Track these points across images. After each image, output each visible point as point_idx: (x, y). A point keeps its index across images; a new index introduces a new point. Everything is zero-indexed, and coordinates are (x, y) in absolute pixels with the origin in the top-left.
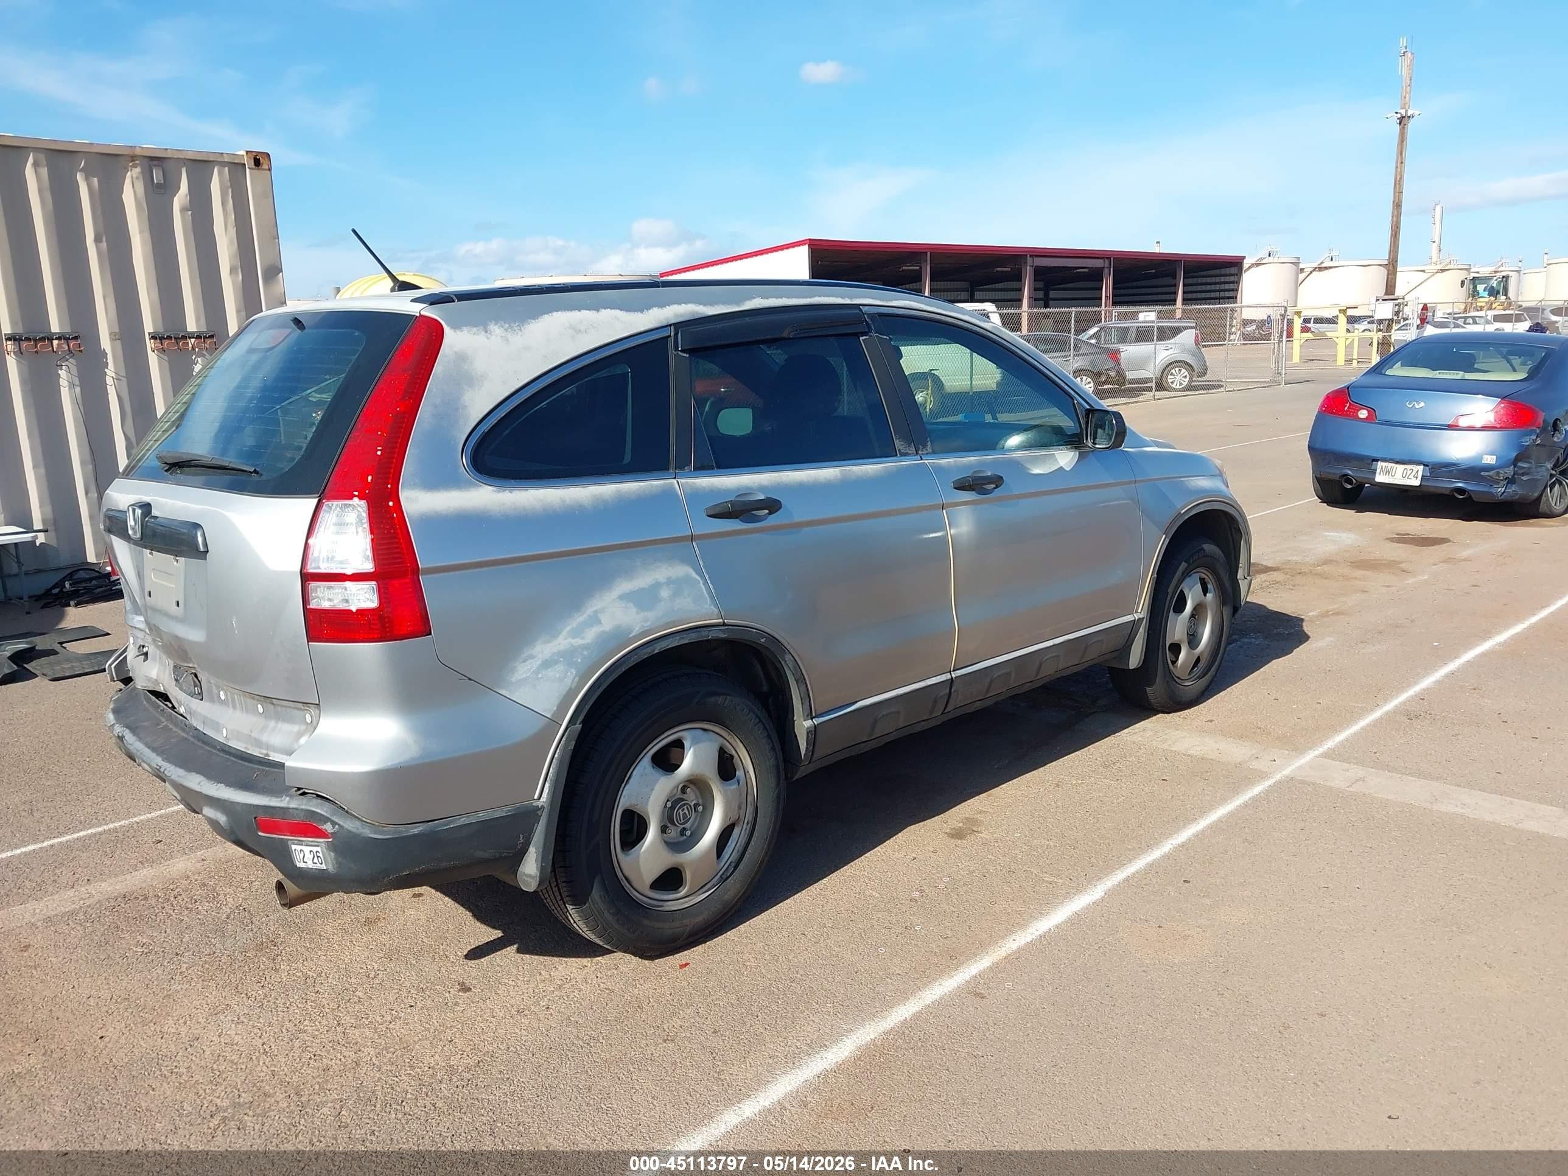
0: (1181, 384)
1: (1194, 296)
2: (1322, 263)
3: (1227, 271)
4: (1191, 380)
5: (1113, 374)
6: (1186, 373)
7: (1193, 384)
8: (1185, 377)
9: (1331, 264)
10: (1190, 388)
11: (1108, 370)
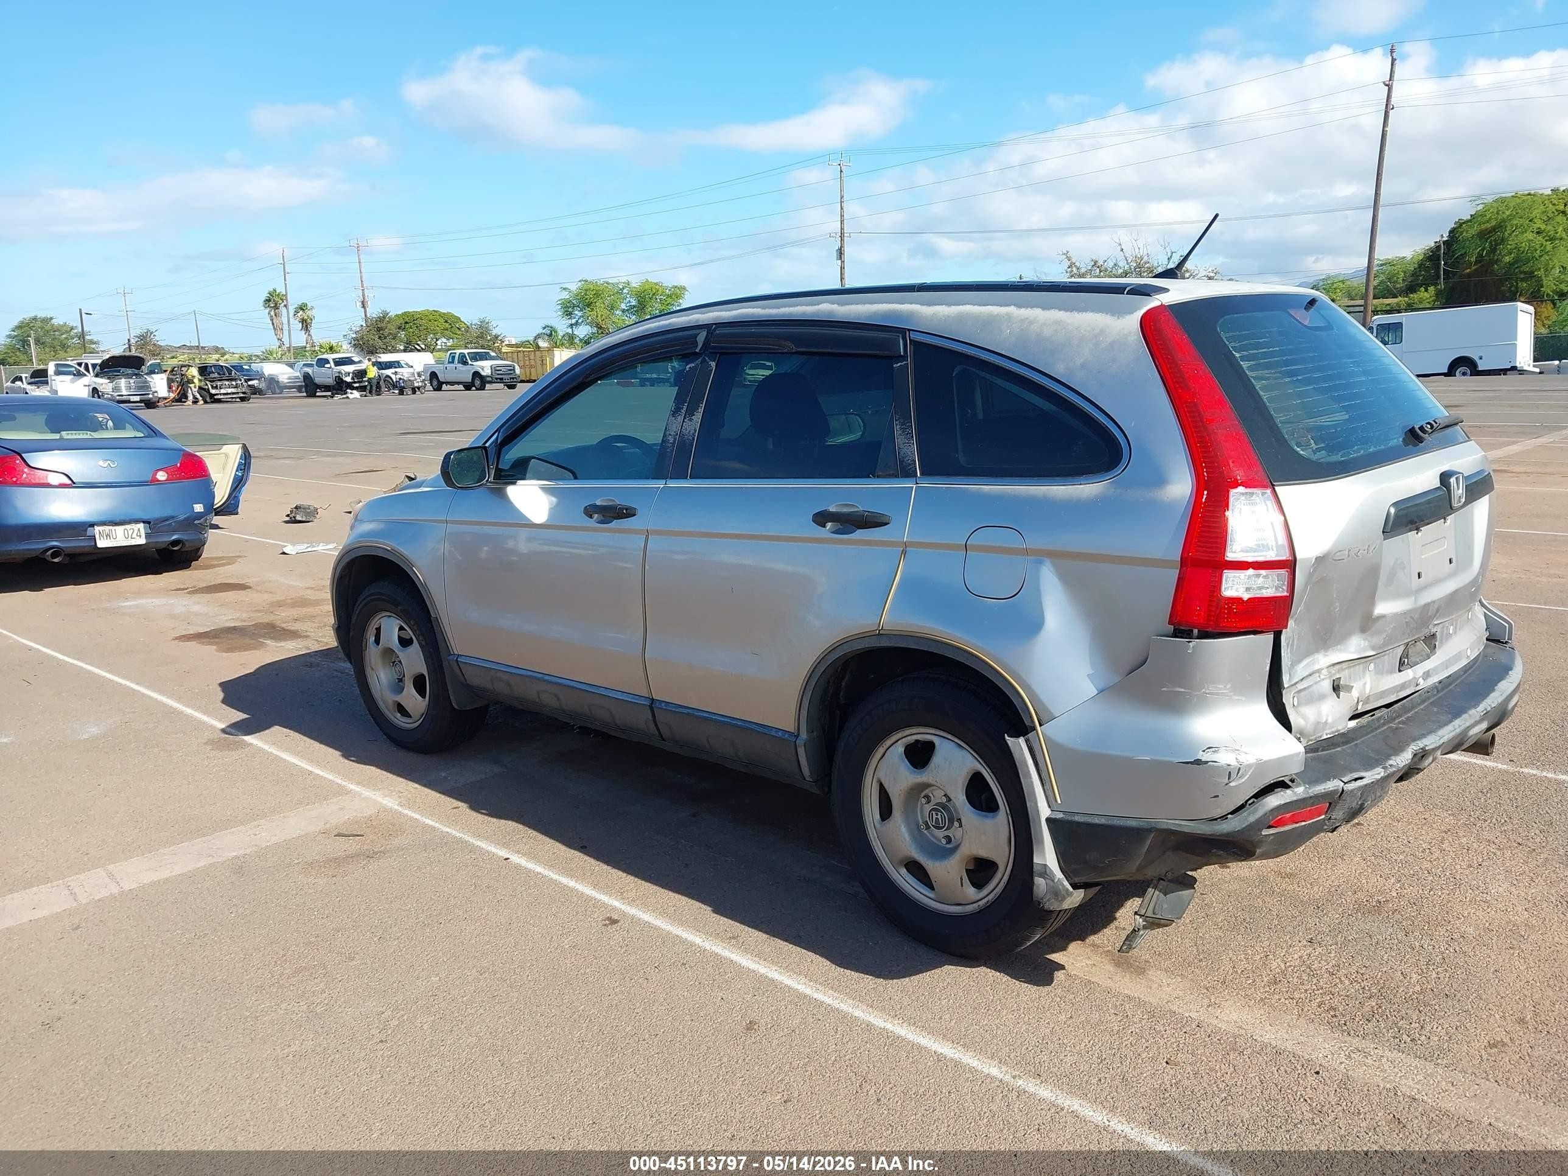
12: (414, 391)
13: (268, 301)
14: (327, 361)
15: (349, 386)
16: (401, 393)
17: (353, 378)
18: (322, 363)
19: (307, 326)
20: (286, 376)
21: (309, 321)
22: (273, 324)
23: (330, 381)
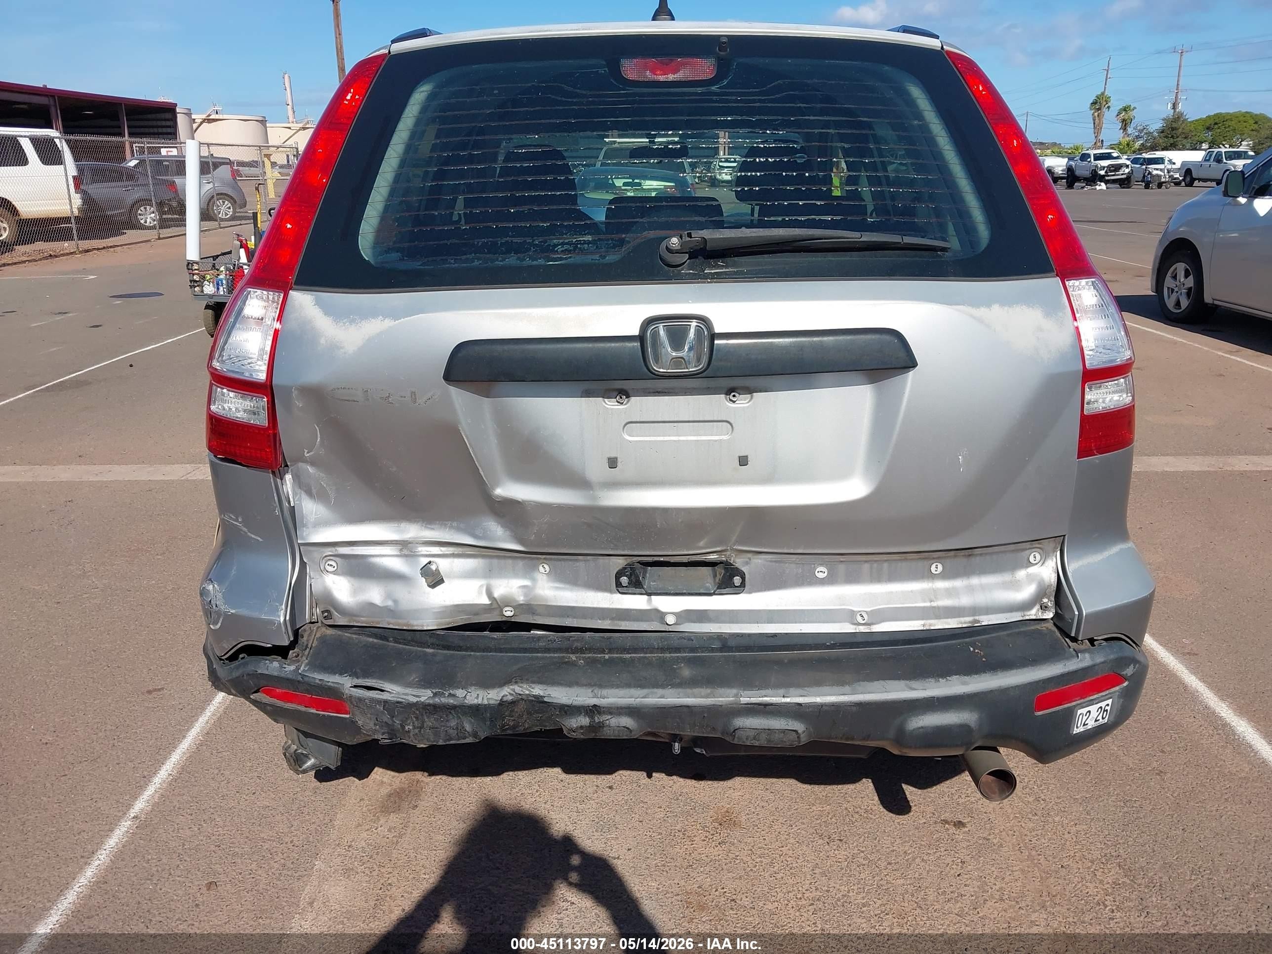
0: (226, 214)
1: (138, 130)
2: (209, 115)
3: (163, 116)
4: (234, 212)
5: (174, 204)
6: (230, 205)
7: (237, 215)
8: (229, 208)
9: (217, 117)
10: (233, 218)
11: (170, 200)
12: (1160, 185)
13: (1094, 103)
14: (1089, 156)
15: (1102, 179)
16: (1147, 187)
17: (1106, 172)
18: (1084, 157)
19: (1125, 125)
20: (1061, 169)
21: (1129, 121)
22: (1094, 123)
23: (1087, 174)
